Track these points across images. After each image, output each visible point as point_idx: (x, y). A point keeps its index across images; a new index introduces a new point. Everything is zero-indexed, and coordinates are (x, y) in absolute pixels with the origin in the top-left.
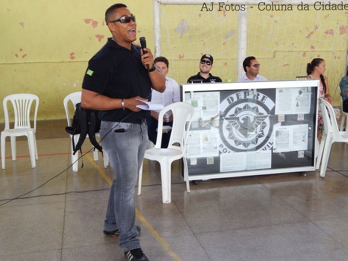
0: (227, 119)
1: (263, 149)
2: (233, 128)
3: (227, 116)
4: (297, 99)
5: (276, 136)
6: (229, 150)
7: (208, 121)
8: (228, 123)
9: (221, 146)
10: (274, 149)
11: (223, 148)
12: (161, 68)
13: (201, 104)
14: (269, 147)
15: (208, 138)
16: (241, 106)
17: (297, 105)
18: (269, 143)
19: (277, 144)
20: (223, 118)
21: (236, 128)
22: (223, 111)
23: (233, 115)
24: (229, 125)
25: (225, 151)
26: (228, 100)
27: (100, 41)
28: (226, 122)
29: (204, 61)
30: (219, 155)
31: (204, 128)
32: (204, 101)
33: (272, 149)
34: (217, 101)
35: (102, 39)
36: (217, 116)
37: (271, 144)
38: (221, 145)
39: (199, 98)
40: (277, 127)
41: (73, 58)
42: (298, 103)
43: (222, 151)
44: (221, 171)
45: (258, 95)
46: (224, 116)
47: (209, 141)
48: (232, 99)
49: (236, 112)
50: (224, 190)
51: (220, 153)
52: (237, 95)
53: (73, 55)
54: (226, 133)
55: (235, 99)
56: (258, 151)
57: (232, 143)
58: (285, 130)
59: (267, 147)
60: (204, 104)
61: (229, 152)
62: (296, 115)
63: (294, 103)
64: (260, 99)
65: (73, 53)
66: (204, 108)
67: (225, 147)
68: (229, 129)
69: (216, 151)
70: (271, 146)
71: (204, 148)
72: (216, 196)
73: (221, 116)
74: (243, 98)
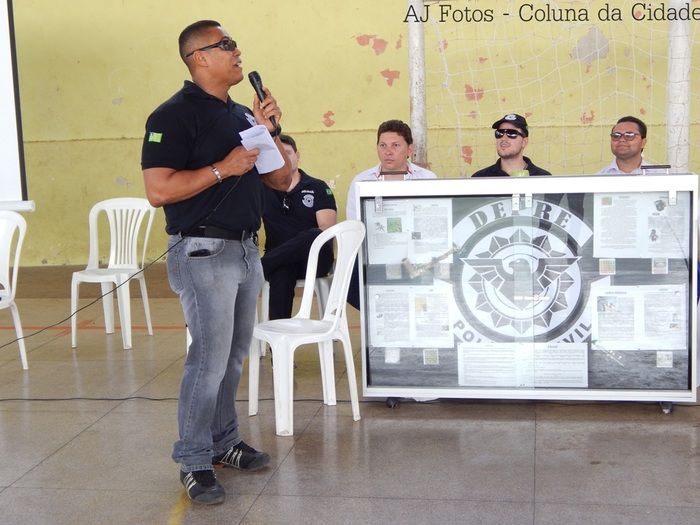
0: (471, 263)
1: (565, 340)
2: (488, 285)
3: (472, 255)
4: (651, 221)
5: (599, 309)
6: (478, 335)
7: (423, 266)
8: (475, 272)
9: (458, 324)
10: (594, 342)
11: (464, 330)
12: (389, 145)
13: (408, 226)
14: (581, 336)
15: (428, 304)
16: (505, 233)
17: (654, 237)
18: (582, 325)
19: (600, 328)
20: (462, 259)
21: (496, 284)
22: (461, 244)
23: (486, 254)
24: (476, 278)
25: (469, 336)
26: (474, 219)
27: (390, 83)
28: (468, 271)
29: (502, 131)
30: (456, 346)
31: (417, 281)
32: (416, 220)
33: (589, 341)
34: (445, 220)
35: (395, 80)
36: (447, 255)
37: (587, 329)
38: (460, 322)
39: (404, 213)
40: (600, 288)
41: (329, 123)
42: (654, 231)
43: (461, 338)
44: (461, 382)
45: (549, 208)
46: (465, 254)
47: (429, 310)
48: (483, 216)
49: (493, 248)
50: (464, 426)
51: (457, 340)
52: (496, 208)
53: (331, 118)
54: (470, 296)
55: (491, 218)
56: (553, 343)
57: (485, 318)
58: (624, 296)
59: (575, 336)
60: (416, 226)
61: (479, 341)
62: (648, 262)
63: (643, 230)
64: (553, 219)
65: (330, 113)
66: (416, 236)
67: (468, 327)
68: (478, 288)
69: (446, 335)
70: (586, 334)
71: (418, 328)
72: (448, 439)
73: (455, 253)
74: (509, 215)
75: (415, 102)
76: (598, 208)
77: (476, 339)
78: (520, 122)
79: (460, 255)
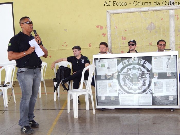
0: (122, 74)
1: (146, 93)
2: (126, 80)
3: (122, 73)
4: (167, 63)
5: (154, 85)
6: (124, 92)
7: (110, 75)
8: (123, 77)
9: (119, 90)
10: (153, 94)
11: (121, 91)
12: (102, 48)
13: (106, 66)
14: (150, 92)
15: (112, 85)
16: (130, 67)
17: (167, 67)
18: (150, 90)
19: (155, 90)
20: (120, 74)
21: (128, 80)
22: (119, 70)
23: (126, 72)
24: (123, 78)
25: (122, 93)
27: (104, 36)
29: (130, 44)
30: (119, 95)
31: (109, 79)
32: (108, 64)
33: (152, 93)
34: (116, 64)
36: (116, 73)
37: (151, 90)
38: (120, 89)
39: (105, 63)
40: (154, 80)
42: (167, 66)
43: (120, 93)
44: (120, 104)
45: (141, 61)
46: (121, 72)
47: (112, 87)
49: (128, 71)
50: (121, 115)
51: (119, 94)
53: (90, 45)
54: (122, 83)
55: (127, 63)
56: (143, 94)
57: (126, 88)
58: (161, 82)
59: (149, 92)
60: (108, 66)
61: (125, 94)
62: (166, 73)
63: (165, 65)
64: (142, 63)
66: (108, 68)
67: (122, 90)
68: (124, 81)
69: (116, 93)
70: (151, 92)
71: (109, 91)
72: (118, 119)
73: (118, 72)
74: (131, 62)
75: (109, 38)
76: (153, 60)
77: (124, 93)
78: (134, 42)
79: (119, 73)
